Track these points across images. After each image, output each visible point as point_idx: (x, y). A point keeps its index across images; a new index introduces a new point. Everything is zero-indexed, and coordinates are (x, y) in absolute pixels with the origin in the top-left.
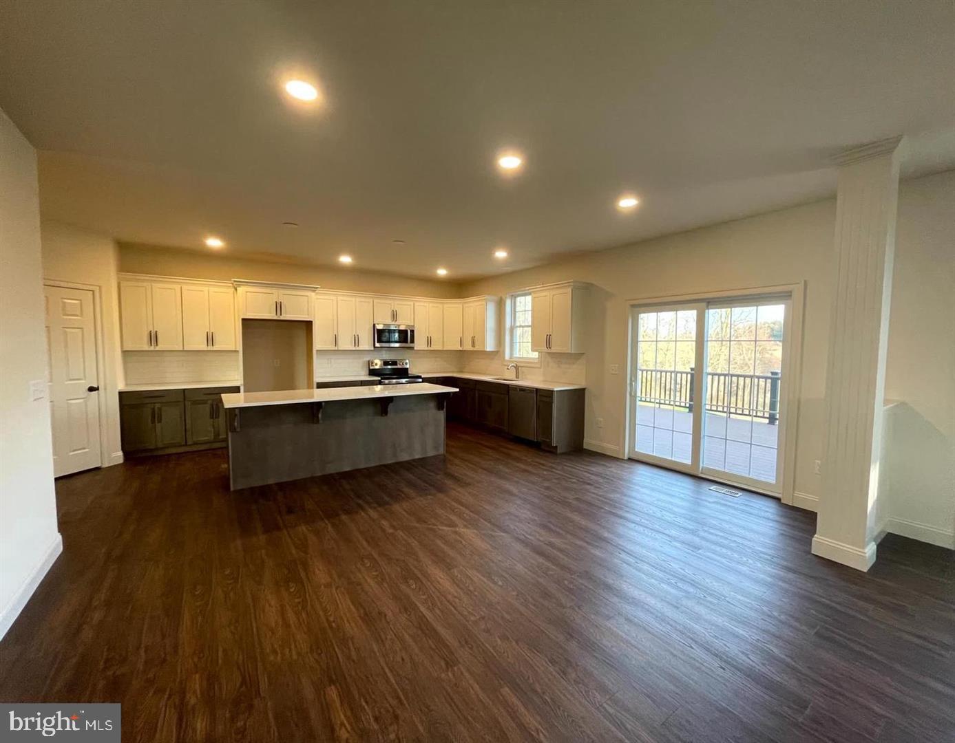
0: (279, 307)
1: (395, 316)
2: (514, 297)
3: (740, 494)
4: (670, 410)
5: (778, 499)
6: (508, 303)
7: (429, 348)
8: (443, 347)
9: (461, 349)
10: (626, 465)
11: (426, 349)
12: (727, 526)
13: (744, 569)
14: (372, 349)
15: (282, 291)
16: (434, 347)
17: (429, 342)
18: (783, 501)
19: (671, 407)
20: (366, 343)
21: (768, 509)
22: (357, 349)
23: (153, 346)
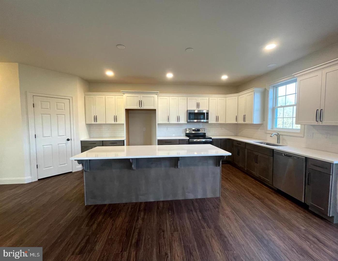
0: (140, 103)
1: (198, 105)
2: (276, 88)
6: (271, 91)
7: (217, 122)
8: (226, 122)
9: (236, 123)
11: (216, 123)
14: (186, 123)
15: (142, 95)
16: (220, 122)
17: (217, 119)
20: (183, 120)
22: (179, 123)
23: (95, 122)
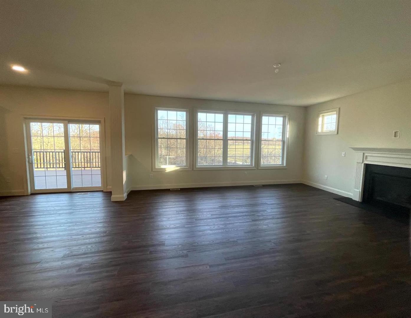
3: (89, 193)
4: (55, 171)
5: (102, 191)
10: (30, 197)
12: (84, 203)
13: (90, 212)
18: (104, 191)
19: (55, 169)
21: (100, 195)
